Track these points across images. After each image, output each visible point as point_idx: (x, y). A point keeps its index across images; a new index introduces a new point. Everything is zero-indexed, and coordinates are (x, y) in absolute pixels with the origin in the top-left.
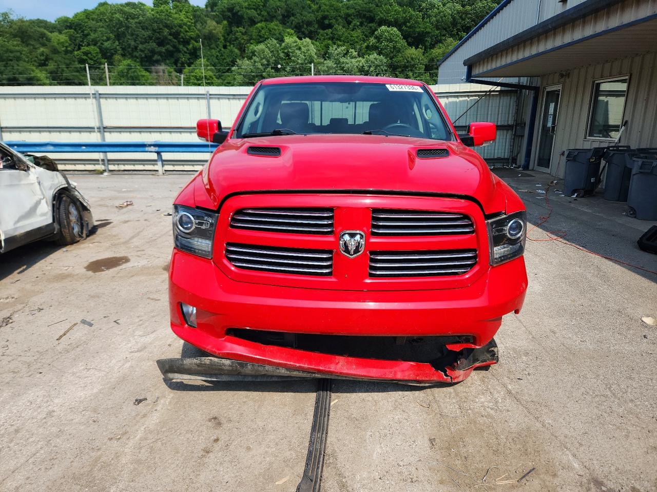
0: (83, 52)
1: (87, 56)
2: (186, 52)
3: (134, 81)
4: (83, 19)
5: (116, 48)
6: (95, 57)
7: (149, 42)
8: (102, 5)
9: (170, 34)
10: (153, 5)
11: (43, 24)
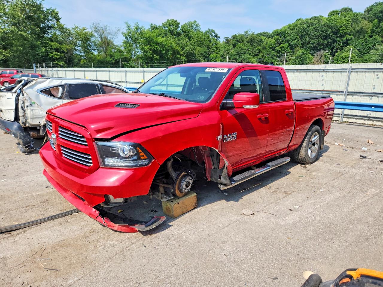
0: (280, 48)
1: (282, 49)
2: (340, 42)
3: (303, 62)
4: (286, 29)
5: (298, 44)
6: (285, 49)
7: (317, 39)
8: (298, 20)
9: (332, 32)
10: (328, 16)
11: (266, 34)
